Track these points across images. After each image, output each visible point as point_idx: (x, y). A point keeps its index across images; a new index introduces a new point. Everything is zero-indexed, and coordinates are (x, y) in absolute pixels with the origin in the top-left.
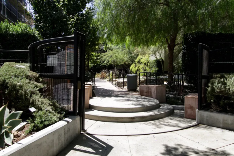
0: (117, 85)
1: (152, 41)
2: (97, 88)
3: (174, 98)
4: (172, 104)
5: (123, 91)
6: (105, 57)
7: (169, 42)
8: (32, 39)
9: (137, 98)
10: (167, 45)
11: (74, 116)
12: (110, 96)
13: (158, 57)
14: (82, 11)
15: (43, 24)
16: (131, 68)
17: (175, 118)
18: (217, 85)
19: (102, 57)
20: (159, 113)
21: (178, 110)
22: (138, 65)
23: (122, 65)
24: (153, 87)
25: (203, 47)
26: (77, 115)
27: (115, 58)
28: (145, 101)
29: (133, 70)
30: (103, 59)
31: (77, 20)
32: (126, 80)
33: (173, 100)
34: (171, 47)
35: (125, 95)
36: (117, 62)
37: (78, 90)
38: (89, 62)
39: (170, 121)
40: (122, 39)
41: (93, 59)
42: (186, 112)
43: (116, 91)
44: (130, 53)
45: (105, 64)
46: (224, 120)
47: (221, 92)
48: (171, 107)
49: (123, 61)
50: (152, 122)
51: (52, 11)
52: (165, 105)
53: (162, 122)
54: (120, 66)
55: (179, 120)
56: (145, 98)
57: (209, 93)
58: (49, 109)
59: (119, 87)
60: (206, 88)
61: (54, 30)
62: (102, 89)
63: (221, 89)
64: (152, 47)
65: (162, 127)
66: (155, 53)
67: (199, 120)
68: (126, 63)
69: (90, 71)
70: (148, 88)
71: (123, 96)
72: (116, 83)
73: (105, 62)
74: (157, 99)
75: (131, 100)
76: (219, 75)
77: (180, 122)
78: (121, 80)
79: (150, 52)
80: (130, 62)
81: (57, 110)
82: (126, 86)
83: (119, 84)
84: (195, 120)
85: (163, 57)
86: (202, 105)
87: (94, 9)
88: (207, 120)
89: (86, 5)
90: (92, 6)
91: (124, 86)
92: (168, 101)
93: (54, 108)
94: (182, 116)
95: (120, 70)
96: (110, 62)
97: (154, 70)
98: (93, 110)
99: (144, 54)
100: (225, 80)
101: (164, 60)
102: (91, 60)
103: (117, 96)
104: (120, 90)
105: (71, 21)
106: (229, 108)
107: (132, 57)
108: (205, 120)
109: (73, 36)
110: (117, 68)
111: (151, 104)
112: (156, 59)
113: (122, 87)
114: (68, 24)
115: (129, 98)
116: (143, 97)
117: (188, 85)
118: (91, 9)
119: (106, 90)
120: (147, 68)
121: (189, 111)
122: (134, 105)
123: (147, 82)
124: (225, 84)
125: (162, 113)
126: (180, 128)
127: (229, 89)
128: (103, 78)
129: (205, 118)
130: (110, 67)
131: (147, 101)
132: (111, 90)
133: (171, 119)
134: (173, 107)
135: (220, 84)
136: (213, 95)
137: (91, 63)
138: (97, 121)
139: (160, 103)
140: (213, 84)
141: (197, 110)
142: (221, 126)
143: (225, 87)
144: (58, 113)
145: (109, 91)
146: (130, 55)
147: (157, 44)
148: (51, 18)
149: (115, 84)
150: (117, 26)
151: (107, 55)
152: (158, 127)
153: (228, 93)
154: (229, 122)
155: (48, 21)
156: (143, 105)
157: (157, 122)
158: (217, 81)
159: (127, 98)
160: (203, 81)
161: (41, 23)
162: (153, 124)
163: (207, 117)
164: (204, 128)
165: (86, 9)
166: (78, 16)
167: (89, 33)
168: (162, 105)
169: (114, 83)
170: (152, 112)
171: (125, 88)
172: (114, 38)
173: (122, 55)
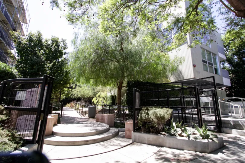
0: (81, 113)
1: (108, 83)
2: (64, 116)
3: (119, 123)
4: (118, 128)
5: (84, 119)
6: (75, 92)
7: (119, 85)
8: (9, 76)
9: (94, 124)
10: (117, 87)
11: (32, 145)
12: (73, 123)
13: (113, 94)
14: (59, 59)
15: (23, 65)
16: (93, 100)
17: (119, 139)
18: (143, 115)
19: (73, 92)
20: (107, 136)
21: (122, 132)
22: (98, 98)
23: (88, 98)
24: (106, 115)
25: (136, 91)
26: (35, 144)
27: (83, 93)
28: (99, 126)
29: (94, 102)
30: (74, 93)
31: (54, 65)
32: (87, 109)
33: (119, 124)
34: (120, 88)
35: (85, 122)
36: (84, 96)
37: (41, 120)
38: (62, 95)
39: (115, 141)
40: (88, 81)
41: (65, 93)
42: (126, 133)
43: (79, 119)
44: (94, 89)
45: (75, 97)
46: (148, 138)
47: (146, 119)
48: (117, 130)
49: (88, 95)
50: (102, 143)
51: (33, 56)
52: (114, 128)
53: (109, 143)
54: (86, 98)
55: (122, 140)
56: (99, 124)
57: (139, 120)
58: (4, 140)
59: (82, 115)
60: (137, 117)
61: (32, 71)
62: (69, 116)
63: (145, 118)
64: (108, 87)
65: (108, 147)
66: (110, 91)
67: (133, 140)
68: (91, 96)
69: (61, 102)
70: (102, 116)
71: (83, 122)
72: (80, 111)
73: (75, 96)
74: (108, 124)
75: (88, 126)
76: (145, 108)
77: (122, 142)
78: (84, 110)
79: (107, 90)
80: (93, 96)
81: (15, 140)
82: (87, 114)
83: (82, 113)
84: (131, 139)
85: (116, 94)
86: (136, 128)
87: (68, 59)
88: (138, 139)
89: (62, 56)
90: (67, 57)
91: (86, 114)
92: (116, 125)
93: (12, 139)
94: (123, 137)
95: (86, 102)
96: (79, 96)
97: (109, 102)
98: (55, 136)
99: (103, 91)
100: (148, 111)
101: (116, 96)
102: (63, 94)
103: (78, 123)
104: (83, 117)
105: (48, 65)
106: (151, 129)
107: (95, 92)
108: (137, 139)
109: (43, 78)
110: (84, 100)
111: (103, 129)
112: (111, 95)
113: (84, 115)
114: (46, 67)
115: (88, 124)
116: (98, 123)
117: (130, 113)
118: (66, 59)
119: (71, 117)
120: (105, 101)
121: (128, 133)
122: (90, 130)
123: (103, 111)
124: (148, 114)
125: (110, 136)
126: (121, 147)
127: (150, 117)
128: (72, 107)
129: (137, 137)
130: (78, 99)
131: (101, 126)
132: (75, 118)
133: (116, 140)
134: (118, 130)
135: (145, 114)
136: (141, 122)
137: (63, 96)
138: (57, 146)
139: (110, 127)
140: (141, 114)
141: (132, 132)
142: (147, 142)
143: (148, 116)
144: (15, 143)
145: (74, 118)
146: (94, 91)
147: (111, 85)
148: (31, 61)
149: (80, 113)
150: (84, 72)
151: (77, 91)
152: (106, 147)
153: (150, 120)
154: (151, 139)
155: (28, 63)
156: (96, 130)
157: (105, 143)
158: (143, 112)
159: (86, 125)
160: (136, 112)
161: (22, 64)
162: (102, 145)
163: (138, 137)
164: (137, 145)
165: (62, 58)
166: (55, 62)
167: (63, 75)
168: (112, 128)
169: (79, 111)
170: (103, 135)
171: (87, 116)
172: (82, 79)
173: (88, 91)
